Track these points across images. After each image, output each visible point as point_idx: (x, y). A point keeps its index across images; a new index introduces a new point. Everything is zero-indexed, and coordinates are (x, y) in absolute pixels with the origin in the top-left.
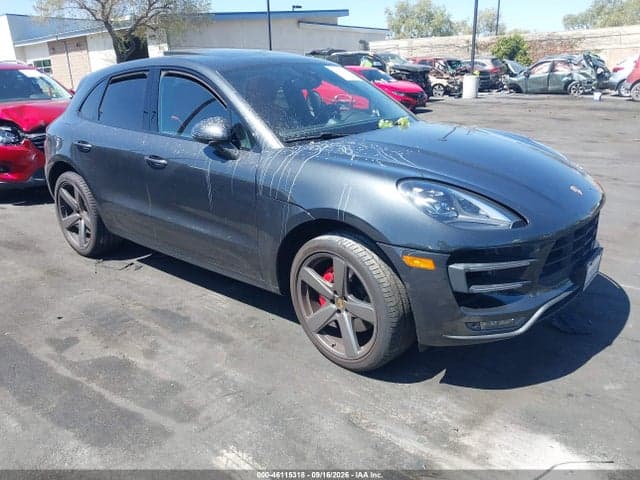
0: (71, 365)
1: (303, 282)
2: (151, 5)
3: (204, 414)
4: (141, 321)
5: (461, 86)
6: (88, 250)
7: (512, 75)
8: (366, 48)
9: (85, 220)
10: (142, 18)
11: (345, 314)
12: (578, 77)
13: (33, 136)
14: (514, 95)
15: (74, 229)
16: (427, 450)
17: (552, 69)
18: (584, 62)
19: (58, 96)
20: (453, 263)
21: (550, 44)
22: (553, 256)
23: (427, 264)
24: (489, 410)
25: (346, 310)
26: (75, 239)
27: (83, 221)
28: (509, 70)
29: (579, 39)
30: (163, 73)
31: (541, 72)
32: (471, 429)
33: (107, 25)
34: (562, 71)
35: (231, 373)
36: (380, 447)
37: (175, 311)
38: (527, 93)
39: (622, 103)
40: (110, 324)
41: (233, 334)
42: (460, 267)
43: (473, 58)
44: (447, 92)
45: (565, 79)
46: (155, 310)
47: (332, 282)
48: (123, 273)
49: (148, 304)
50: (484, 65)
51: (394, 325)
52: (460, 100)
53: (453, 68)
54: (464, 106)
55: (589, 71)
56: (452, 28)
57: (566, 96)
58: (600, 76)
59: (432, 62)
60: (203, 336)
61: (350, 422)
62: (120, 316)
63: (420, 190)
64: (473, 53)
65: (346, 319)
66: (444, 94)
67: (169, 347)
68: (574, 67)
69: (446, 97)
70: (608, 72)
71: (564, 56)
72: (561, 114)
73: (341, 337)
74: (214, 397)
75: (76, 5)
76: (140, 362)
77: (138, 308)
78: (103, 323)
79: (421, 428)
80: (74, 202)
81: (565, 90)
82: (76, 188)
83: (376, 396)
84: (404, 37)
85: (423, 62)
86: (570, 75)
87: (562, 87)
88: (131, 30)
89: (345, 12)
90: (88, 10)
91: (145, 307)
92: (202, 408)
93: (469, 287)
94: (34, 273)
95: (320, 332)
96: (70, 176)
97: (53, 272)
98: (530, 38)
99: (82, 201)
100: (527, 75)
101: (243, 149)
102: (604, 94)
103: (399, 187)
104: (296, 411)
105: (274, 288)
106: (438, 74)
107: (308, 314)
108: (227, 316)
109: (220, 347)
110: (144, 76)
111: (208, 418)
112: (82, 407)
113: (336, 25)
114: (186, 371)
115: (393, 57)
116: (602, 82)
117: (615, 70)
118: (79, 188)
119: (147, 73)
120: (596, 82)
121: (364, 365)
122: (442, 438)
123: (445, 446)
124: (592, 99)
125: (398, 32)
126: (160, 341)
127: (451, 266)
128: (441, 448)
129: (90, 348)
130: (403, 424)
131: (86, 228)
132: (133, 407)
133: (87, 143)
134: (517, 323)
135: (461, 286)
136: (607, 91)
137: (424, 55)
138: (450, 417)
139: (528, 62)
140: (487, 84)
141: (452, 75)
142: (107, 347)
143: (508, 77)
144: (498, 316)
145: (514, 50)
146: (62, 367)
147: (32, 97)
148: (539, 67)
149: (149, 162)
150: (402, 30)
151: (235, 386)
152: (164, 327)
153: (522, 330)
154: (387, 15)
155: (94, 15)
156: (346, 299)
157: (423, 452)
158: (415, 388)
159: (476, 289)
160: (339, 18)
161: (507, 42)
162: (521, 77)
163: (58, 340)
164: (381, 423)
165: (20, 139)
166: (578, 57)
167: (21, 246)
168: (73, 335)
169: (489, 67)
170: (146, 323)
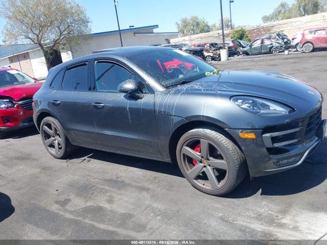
0: (71, 212)
1: (184, 154)
2: (61, 34)
3: (149, 226)
4: (100, 186)
5: (219, 55)
6: (61, 155)
7: (243, 47)
8: (169, 43)
9: (58, 140)
10: (58, 40)
11: (208, 167)
12: (275, 45)
13: (20, 102)
14: (246, 57)
15: (52, 146)
16: (266, 228)
17: (262, 42)
18: (277, 37)
19: (28, 81)
20: (264, 134)
21: (258, 31)
22: (309, 124)
23: (251, 136)
24: (290, 205)
25: (209, 165)
26: (53, 151)
27: (56, 141)
28: (241, 45)
29: (273, 26)
30: (96, 62)
31: (257, 44)
32: (284, 215)
33: (40, 45)
34: (267, 42)
35: (155, 205)
36: (243, 230)
37: (115, 179)
38: (252, 55)
39: (299, 54)
40: (85, 190)
41: (149, 186)
42: (268, 135)
43: (224, 41)
44: (213, 59)
45: (269, 46)
46: (105, 180)
47: (200, 152)
48: (82, 164)
49: (100, 178)
50: (228, 44)
51: (238, 169)
52: (220, 62)
53: (214, 47)
54: (223, 65)
55: (280, 41)
56: (209, 28)
57: (271, 54)
58: (286, 43)
59: (203, 45)
60: (134, 189)
61: (223, 220)
62: (87, 185)
63: (241, 101)
64: (224, 39)
65: (210, 170)
66: (212, 60)
67: (120, 197)
68: (273, 40)
69: (213, 61)
70: (290, 40)
71: (267, 36)
72: (272, 63)
73: (208, 180)
74: (151, 218)
75: (24, 37)
76: (107, 206)
77: (96, 180)
78: (80, 190)
79: (259, 218)
80: (51, 132)
81: (270, 51)
82: (52, 124)
83: (232, 206)
84: (187, 35)
85: (199, 46)
86: (271, 44)
87: (268, 50)
88: (53, 46)
89: (157, 26)
90: (31, 39)
91: (99, 179)
92: (147, 224)
93: (273, 144)
94: (36, 171)
95: (196, 179)
96: (48, 119)
97: (45, 169)
98: (248, 29)
99: (56, 130)
100: (251, 46)
101: (145, 93)
102: (289, 51)
103: (231, 100)
104: (194, 219)
105: (168, 160)
106: (207, 51)
107: (188, 170)
108: (143, 178)
109: (145, 193)
110: (85, 64)
111: (151, 228)
112: (84, 232)
113: (153, 33)
114: (132, 207)
115: (185, 45)
116: (287, 46)
117: (293, 39)
118: (54, 124)
119: (87, 63)
120: (284, 46)
121: (222, 192)
122: (271, 221)
123: (275, 225)
124: (284, 54)
125: (184, 33)
126: (113, 194)
127: (263, 135)
128: (273, 226)
129: (78, 203)
130: (250, 217)
131: (59, 144)
132: (110, 228)
133: (58, 101)
134: (297, 159)
135: (269, 144)
136: (290, 49)
137: (199, 42)
138: (272, 211)
139: (249, 40)
140: (232, 53)
141: (214, 50)
142: (87, 201)
143: (241, 48)
144: (287, 157)
145: (242, 35)
146: (68, 214)
147: (15, 83)
148: (256, 42)
149: (94, 106)
150: (185, 32)
151: (159, 211)
152: (113, 187)
153: (300, 163)
154: (177, 25)
155: (33, 41)
156: (208, 160)
157: (265, 230)
158: (250, 199)
159: (276, 145)
160: (154, 30)
161: (238, 32)
162: (248, 48)
163: (61, 201)
164: (239, 218)
165: (14, 104)
166: (274, 35)
167: (24, 158)
168: (66, 198)
169: (231, 44)
170: (103, 187)
